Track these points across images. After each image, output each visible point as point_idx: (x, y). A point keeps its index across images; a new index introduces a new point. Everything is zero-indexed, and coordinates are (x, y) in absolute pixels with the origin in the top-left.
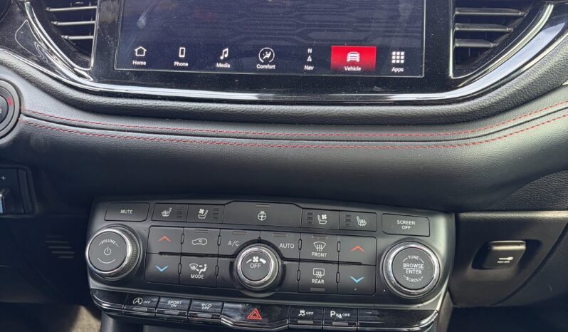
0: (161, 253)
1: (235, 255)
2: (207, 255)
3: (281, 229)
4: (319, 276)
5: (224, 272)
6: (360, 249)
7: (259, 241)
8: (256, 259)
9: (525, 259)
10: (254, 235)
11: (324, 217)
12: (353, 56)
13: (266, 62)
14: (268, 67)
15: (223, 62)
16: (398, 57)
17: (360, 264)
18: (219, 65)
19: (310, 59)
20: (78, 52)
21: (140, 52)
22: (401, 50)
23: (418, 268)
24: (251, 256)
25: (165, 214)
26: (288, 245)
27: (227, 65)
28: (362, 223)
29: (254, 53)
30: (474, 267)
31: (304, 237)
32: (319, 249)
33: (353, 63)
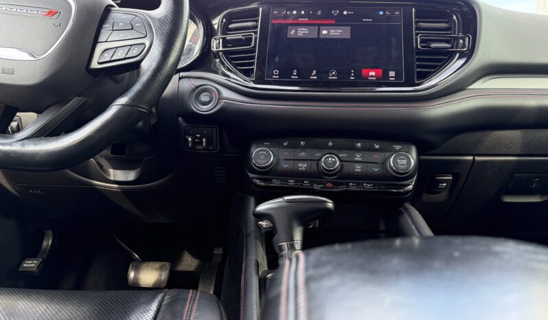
0: (285, 160)
1: (320, 160)
2: (306, 160)
3: (341, 149)
4: (358, 168)
5: (314, 167)
6: (377, 157)
7: (330, 154)
8: (330, 159)
9: (453, 185)
10: (329, 151)
11: (359, 144)
12: (372, 73)
13: (333, 76)
14: (334, 78)
15: (314, 76)
16: (392, 74)
17: (376, 163)
18: (312, 77)
19: (352, 75)
20: (247, 73)
21: (276, 72)
22: (393, 71)
23: (405, 162)
24: (328, 158)
25: (285, 144)
26: (343, 155)
27: (315, 78)
28: (377, 147)
29: (327, 73)
30: (426, 193)
31: (351, 151)
32: (358, 157)
33: (372, 76)
